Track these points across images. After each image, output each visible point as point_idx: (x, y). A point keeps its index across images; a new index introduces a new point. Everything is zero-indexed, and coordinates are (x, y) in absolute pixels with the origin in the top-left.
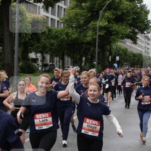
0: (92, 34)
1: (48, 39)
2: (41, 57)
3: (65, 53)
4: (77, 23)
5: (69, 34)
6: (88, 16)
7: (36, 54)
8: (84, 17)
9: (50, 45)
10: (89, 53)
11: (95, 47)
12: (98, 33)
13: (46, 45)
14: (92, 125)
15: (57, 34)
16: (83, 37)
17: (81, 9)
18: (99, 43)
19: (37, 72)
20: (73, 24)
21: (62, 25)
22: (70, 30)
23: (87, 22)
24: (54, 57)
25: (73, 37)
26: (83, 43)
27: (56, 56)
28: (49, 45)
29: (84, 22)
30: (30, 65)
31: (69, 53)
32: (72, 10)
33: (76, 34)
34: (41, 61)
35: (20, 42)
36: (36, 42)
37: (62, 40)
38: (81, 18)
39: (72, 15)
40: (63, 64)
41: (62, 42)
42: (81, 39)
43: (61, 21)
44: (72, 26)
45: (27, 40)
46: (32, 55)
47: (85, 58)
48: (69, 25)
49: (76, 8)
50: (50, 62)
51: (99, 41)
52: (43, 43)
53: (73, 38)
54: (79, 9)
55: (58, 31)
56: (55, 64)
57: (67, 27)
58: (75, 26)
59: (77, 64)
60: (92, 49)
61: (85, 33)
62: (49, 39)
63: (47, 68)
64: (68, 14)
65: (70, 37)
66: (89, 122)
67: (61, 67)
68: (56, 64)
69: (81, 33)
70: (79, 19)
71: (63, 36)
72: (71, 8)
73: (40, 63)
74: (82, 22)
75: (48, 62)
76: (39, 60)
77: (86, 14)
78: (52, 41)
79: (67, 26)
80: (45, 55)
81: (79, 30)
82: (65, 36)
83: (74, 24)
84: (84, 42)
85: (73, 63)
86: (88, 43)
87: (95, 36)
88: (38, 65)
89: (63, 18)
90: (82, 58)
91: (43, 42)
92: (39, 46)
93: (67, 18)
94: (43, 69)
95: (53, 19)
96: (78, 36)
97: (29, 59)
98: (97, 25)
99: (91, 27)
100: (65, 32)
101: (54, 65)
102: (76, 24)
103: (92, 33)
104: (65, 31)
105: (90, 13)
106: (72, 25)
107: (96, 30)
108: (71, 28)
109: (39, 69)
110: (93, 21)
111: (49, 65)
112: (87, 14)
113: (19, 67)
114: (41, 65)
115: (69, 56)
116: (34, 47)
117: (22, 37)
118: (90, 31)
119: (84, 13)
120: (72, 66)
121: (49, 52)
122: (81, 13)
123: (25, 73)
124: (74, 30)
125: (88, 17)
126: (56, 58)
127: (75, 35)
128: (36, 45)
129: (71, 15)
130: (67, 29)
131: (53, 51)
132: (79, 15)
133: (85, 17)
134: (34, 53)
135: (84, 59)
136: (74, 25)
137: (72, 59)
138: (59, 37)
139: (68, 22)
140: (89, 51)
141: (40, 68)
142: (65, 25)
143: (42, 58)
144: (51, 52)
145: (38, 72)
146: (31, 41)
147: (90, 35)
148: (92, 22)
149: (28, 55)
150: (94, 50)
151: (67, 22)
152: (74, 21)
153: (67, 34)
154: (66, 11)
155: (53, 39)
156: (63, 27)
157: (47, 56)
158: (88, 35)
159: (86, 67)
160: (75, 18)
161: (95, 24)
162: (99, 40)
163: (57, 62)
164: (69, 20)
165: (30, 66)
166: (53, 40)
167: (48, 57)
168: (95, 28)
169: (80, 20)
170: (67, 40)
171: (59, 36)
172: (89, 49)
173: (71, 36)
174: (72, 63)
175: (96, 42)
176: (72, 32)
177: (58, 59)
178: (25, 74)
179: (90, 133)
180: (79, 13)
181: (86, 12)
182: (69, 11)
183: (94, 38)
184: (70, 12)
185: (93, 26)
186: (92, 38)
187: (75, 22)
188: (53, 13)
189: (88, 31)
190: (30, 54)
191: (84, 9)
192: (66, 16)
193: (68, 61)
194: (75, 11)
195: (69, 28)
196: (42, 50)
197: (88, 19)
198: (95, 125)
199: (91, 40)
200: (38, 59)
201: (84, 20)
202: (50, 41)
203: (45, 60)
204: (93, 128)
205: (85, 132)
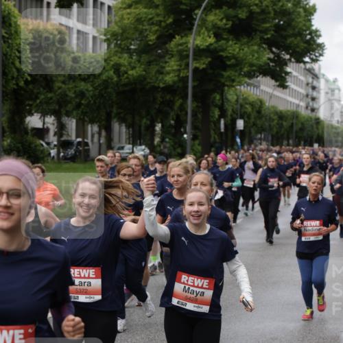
0: (178, 68)
1: (71, 81)
2: (56, 125)
3: (113, 115)
4: (140, 41)
5: (123, 69)
6: (168, 22)
7: (44, 117)
8: (157, 25)
9: (76, 97)
10: (172, 114)
11: (185, 97)
12: (192, 64)
13: (67, 95)
14: (195, 289)
16: (156, 73)
17: (150, 8)
18: (194, 87)
19: (48, 162)
20: (131, 44)
22: (124, 59)
24: (88, 125)
25: (133, 75)
26: (155, 88)
27: (92, 122)
28: (73, 96)
29: (158, 38)
30: (30, 144)
31: (122, 115)
32: (128, 11)
33: (139, 67)
34: (55, 135)
35: (5, 89)
36: (42, 89)
37: (106, 83)
38: (151, 28)
39: (129, 22)
40: (109, 140)
41: (106, 88)
42: (151, 79)
44: (129, 49)
45: (22, 84)
46: (34, 121)
47: (163, 126)
48: (123, 46)
49: (138, 6)
50: (77, 137)
51: (196, 84)
52: (60, 91)
53: (130, 77)
54: (145, 8)
56: (89, 140)
57: (117, 51)
58: (136, 49)
59: (142, 141)
60: (178, 103)
61: (164, 65)
62: (74, 81)
63: (71, 152)
64: (117, 19)
65: (126, 75)
66: (187, 281)
67: (104, 147)
68: (92, 141)
69: (150, 65)
70: (146, 30)
71: (107, 74)
72: (124, 6)
73: (53, 140)
74: (153, 37)
75: (73, 137)
76: (52, 133)
77: (160, 18)
78: (83, 86)
79: (117, 49)
80: (65, 119)
81: (145, 58)
82: (112, 72)
83: (133, 43)
84: (159, 87)
85: (133, 137)
86: (170, 89)
87: (186, 71)
88: (48, 144)
90: (154, 126)
91: (60, 88)
92: (51, 98)
93: (116, 28)
94: (62, 154)
96: (144, 73)
97: (26, 131)
98: (190, 45)
100: (112, 63)
101: (87, 144)
102: (138, 42)
103: (178, 63)
104: (111, 60)
105: (172, 16)
106: (128, 47)
107: (188, 56)
108: (127, 53)
109: (52, 155)
111: (75, 142)
112: (164, 17)
113: (5, 150)
114: (56, 143)
115: (122, 120)
116: (38, 101)
117: (10, 77)
118: (173, 59)
119: (158, 15)
120: (131, 146)
121: (75, 113)
122: (150, 16)
124: (134, 57)
125: (167, 25)
126: (92, 127)
127: (137, 69)
128: (42, 97)
129: (126, 22)
130: (116, 55)
131: (84, 111)
132: (144, 20)
133: (160, 25)
134: (39, 115)
135: (158, 127)
136: (132, 47)
137: (129, 128)
138: (99, 75)
139: (119, 38)
140: (172, 108)
141: (53, 152)
142: (113, 46)
143: (57, 128)
144: (80, 112)
145: (49, 160)
146: (31, 86)
147: (173, 70)
148: (177, 37)
149: (25, 122)
150: (182, 104)
151: (115, 39)
152: (134, 37)
153: (117, 68)
154: (113, 13)
155: (84, 80)
156: (106, 51)
157: (70, 123)
158: (168, 69)
159: (165, 147)
160: (136, 29)
161: (186, 43)
162: (194, 81)
163: (93, 136)
164: (122, 34)
165: (30, 147)
166: (83, 83)
167: (72, 124)
168: (185, 53)
169: (148, 32)
170: (116, 81)
172: (170, 104)
173: (126, 73)
174: (129, 138)
175: (187, 87)
176: (130, 63)
177: (96, 128)
179: (190, 306)
180: (144, 16)
181: (162, 13)
182: (120, 13)
183: (183, 77)
184: (122, 15)
185: (180, 47)
186: (178, 76)
187: (136, 39)
189: (167, 59)
190: (28, 119)
191: (157, 7)
192: (113, 24)
193: (120, 133)
194: (135, 13)
195: (121, 53)
196: (57, 107)
197: (167, 31)
198: (202, 287)
199: (174, 82)
200: (47, 130)
201: (158, 33)
202: (76, 87)
203: (64, 132)
204: (197, 295)
205: (178, 303)
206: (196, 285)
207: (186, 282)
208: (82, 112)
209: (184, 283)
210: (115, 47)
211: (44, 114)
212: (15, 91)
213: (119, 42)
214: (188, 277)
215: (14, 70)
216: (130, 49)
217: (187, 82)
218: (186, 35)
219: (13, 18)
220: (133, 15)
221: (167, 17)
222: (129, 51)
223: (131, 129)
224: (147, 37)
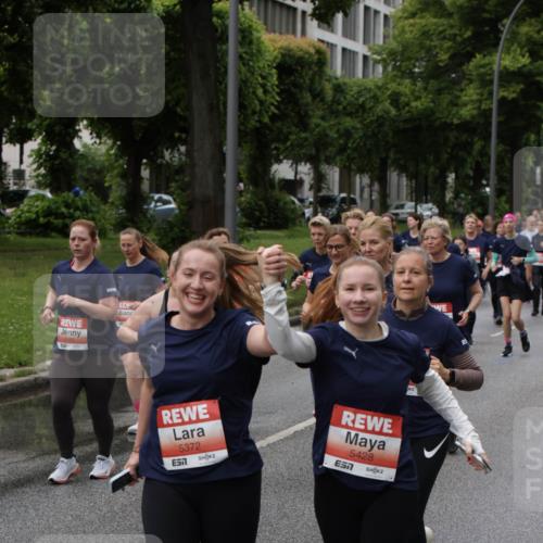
0: (479, 97)
1: (333, 116)
2: (312, 175)
3: (389, 162)
4: (428, 61)
5: (403, 99)
6: (466, 36)
7: (297, 164)
8: (449, 40)
9: (340, 136)
10: (469, 160)
11: (487, 138)
12: (498, 92)
13: (327, 136)
14: (368, 436)
15: (361, 100)
16: (448, 105)
17: (441, 17)
18: (499, 124)
19: (300, 225)
20: (415, 66)
21: (380, 68)
22: (405, 87)
23: (461, 57)
24: (355, 175)
25: (417, 107)
26: (448, 126)
27: (361, 171)
28: (336, 136)
29: (452, 57)
30: (277, 201)
31: (401, 162)
32: (411, 21)
33: (426, 97)
34: (310, 189)
36: (294, 128)
37: (381, 120)
38: (442, 46)
39: (412, 36)
40: (384, 195)
41: (381, 125)
42: (442, 113)
43: (375, 56)
44: (412, 73)
45: (266, 120)
46: (283, 170)
47: (457, 177)
48: (403, 69)
49: (424, 14)
50: (341, 192)
51: (502, 119)
52: (318, 130)
53: (413, 110)
54: (435, 17)
55: (366, 89)
56: (357, 196)
57: (395, 76)
58: (421, 73)
59: (429, 197)
60: (478, 146)
61: (458, 93)
62: (336, 117)
63: (333, 211)
64: (396, 32)
65: (407, 108)
66: (353, 422)
67: (377, 205)
68: (361, 196)
69: (440, 94)
70: (435, 47)
71: (381, 106)
72: (406, 15)
73: (308, 195)
74: (444, 57)
75: (336, 192)
76: (306, 186)
77: (455, 31)
79: (395, 73)
80: (324, 168)
81: (433, 84)
82: (387, 104)
83: (417, 64)
84: (452, 124)
85: (416, 191)
86: (466, 127)
87: (488, 102)
88: (302, 201)
89: (381, 47)
90: (446, 177)
91: (318, 126)
92: (306, 139)
93: (393, 45)
95: (350, 51)
96: (432, 105)
97: (271, 183)
98: (495, 67)
99: (474, 73)
100: (389, 93)
101: (353, 201)
102: (424, 64)
103: (478, 91)
104: (387, 89)
105: (471, 28)
106: (410, 70)
107: (491, 82)
108: (409, 78)
109: (307, 215)
110: (479, 53)
111: (338, 199)
112: (460, 30)
113: (242, 210)
114: (311, 200)
115: (402, 169)
116: (289, 143)
117: (249, 112)
118: (471, 86)
119: (452, 27)
120: (413, 204)
121: (338, 158)
122: (441, 29)
123: (261, 228)
124: (419, 84)
125: (465, 40)
126: (361, 178)
127: (423, 100)
128: (295, 137)
129: (408, 36)
130: (395, 81)
131: (351, 156)
132: (433, 34)
133: (454, 41)
134: (290, 162)
135: (451, 178)
136: (417, 70)
137: (411, 180)
138: (370, 109)
139: (399, 58)
140: (469, 153)
141: (308, 212)
142: (390, 68)
143: (314, 179)
144: (344, 158)
145: (303, 223)
146: (279, 124)
147: (472, 101)
148: (478, 56)
149: (270, 171)
150: (484, 147)
151: (393, 60)
152: (418, 55)
153: (395, 99)
154: (391, 24)
155: (350, 114)
156: (381, 76)
157: (331, 172)
158: (465, 99)
159: (460, 205)
160: (422, 46)
161: (489, 64)
162: (499, 115)
163: (362, 190)
164: (402, 53)
165: (276, 204)
166: (348, 119)
167: (334, 175)
168: (488, 78)
169: (438, 50)
170: (395, 116)
171: (368, 106)
172: (467, 146)
173: (408, 104)
174: (411, 193)
175: (490, 123)
176: (413, 92)
177: (366, 180)
178: (259, 232)
179: (360, 470)
180: (433, 27)
181: (457, 23)
183: (485, 110)
184: (403, 27)
185: (482, 70)
186: (479, 108)
187: (422, 59)
188: (349, 33)
189: (463, 85)
190: (275, 167)
191: (450, 15)
192: (391, 40)
193: (399, 185)
194: (420, 24)
195: (402, 77)
196: (314, 152)
197: (464, 49)
198: (380, 433)
199: (473, 117)
200: (301, 182)
201: (452, 51)
202: (340, 124)
203: (324, 185)
204: (372, 447)
205: (337, 464)
206: (370, 428)
207: (350, 424)
208: (348, 158)
209: (346, 426)
210: (393, 69)
211: (296, 161)
212: (257, 130)
213: (398, 64)
214: (355, 413)
215: (256, 102)
216: (414, 73)
217: (491, 116)
218: (490, 54)
219: (255, 33)
220: (418, 27)
221: (463, 29)
222: (411, 75)
223: (414, 181)
224: (436, 56)
